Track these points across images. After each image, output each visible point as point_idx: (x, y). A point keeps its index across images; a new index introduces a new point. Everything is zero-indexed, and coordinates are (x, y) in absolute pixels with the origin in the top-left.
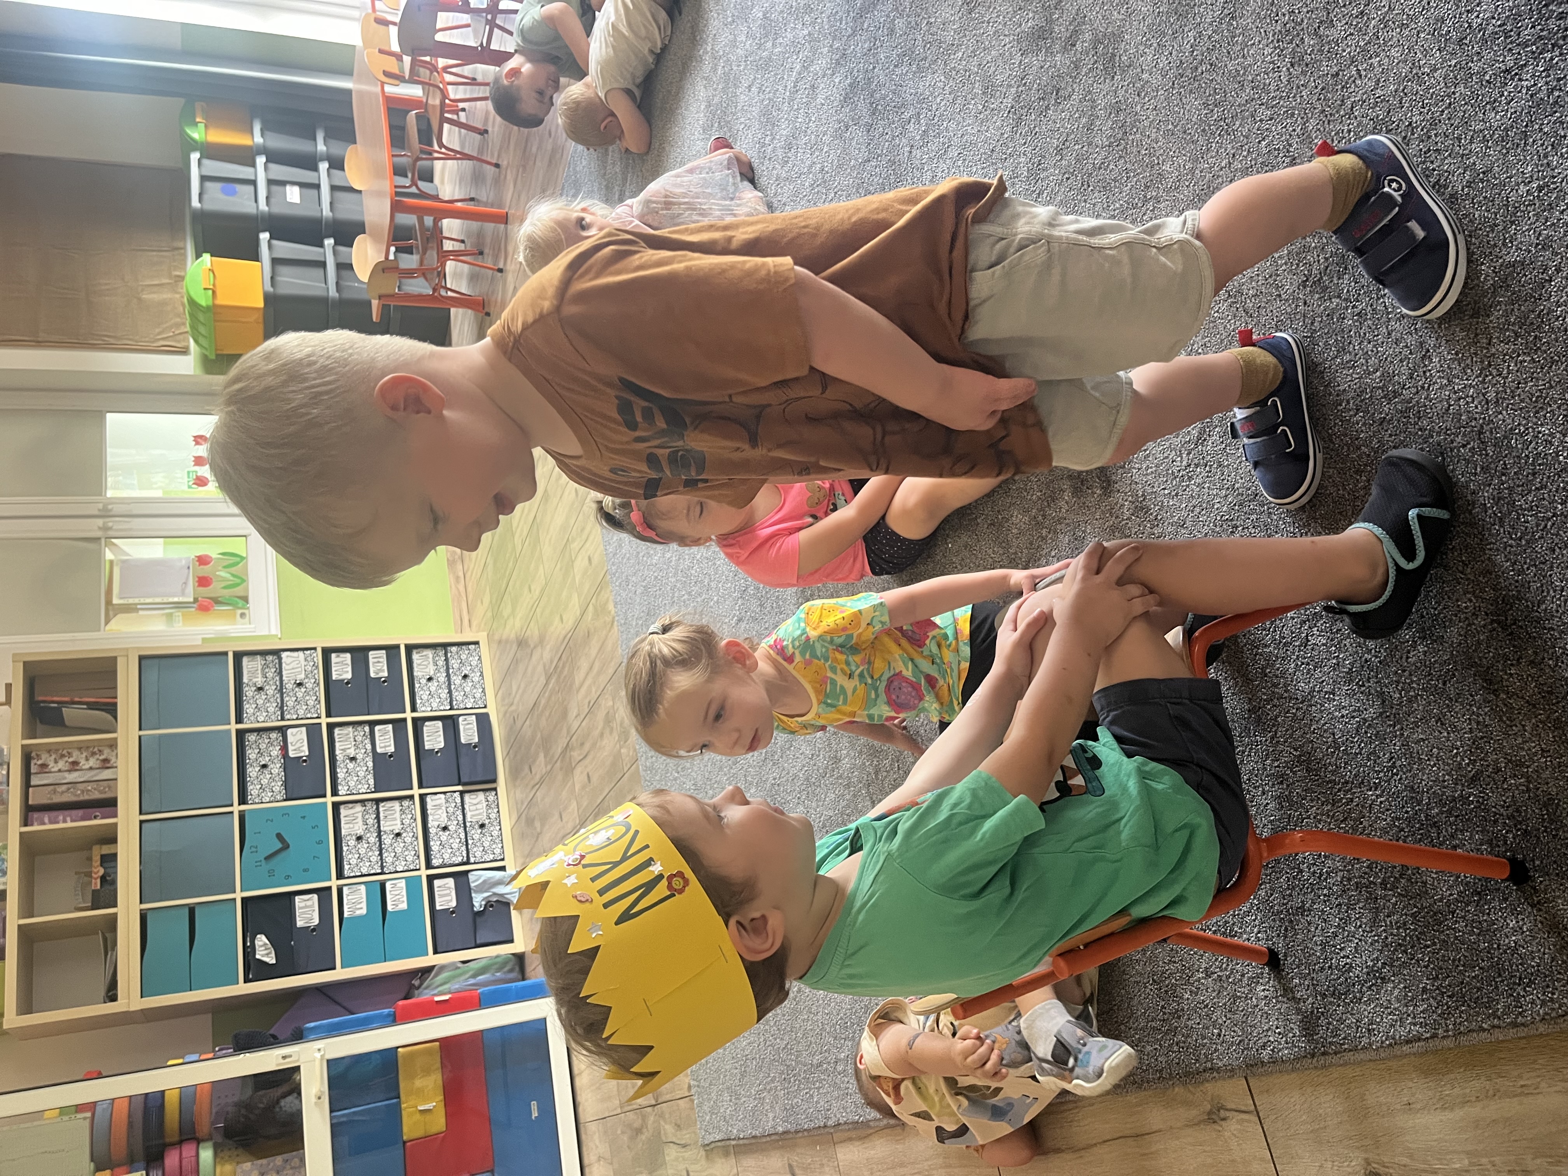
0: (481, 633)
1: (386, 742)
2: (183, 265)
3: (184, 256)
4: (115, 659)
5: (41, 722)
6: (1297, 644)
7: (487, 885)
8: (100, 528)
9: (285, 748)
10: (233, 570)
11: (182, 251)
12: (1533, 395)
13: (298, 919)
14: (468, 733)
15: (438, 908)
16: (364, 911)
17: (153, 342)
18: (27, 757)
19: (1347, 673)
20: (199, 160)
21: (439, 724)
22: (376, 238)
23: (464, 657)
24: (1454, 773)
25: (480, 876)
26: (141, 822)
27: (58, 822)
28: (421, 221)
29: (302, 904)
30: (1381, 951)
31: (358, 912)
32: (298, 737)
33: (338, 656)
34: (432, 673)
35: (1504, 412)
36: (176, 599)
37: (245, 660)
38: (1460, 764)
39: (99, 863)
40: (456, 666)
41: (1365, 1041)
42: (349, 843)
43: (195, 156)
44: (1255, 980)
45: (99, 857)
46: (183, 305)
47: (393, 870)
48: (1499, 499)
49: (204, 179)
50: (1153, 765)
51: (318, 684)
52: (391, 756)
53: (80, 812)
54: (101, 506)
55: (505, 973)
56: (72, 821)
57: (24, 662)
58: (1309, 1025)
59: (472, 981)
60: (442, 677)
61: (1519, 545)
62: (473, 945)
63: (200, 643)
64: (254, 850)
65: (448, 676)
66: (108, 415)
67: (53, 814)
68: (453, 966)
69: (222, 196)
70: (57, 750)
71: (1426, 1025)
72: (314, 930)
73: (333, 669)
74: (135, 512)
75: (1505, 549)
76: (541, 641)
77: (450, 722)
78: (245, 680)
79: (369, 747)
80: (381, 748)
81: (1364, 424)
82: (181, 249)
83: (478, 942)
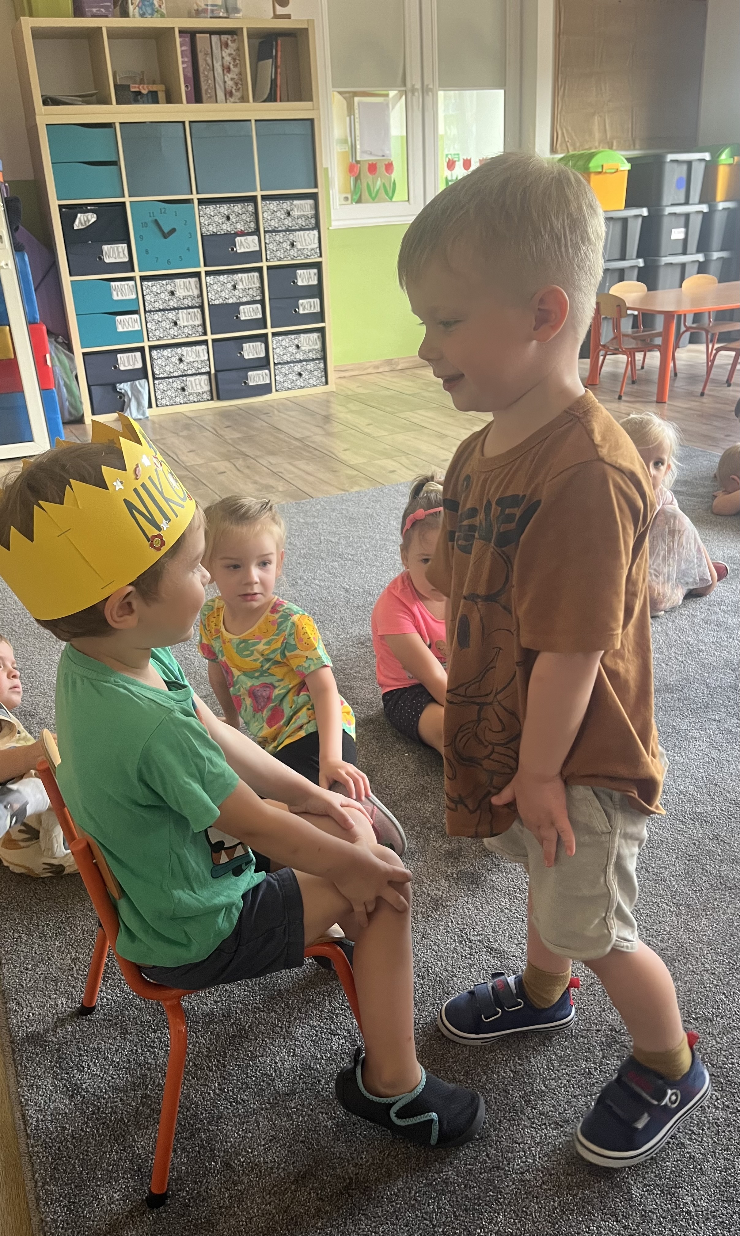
0: (334, 386)
1: (248, 313)
2: (621, 148)
3: (628, 149)
4: (311, 100)
5: (260, 43)
6: (332, 1027)
7: (137, 393)
8: (413, 86)
9: (242, 234)
10: (382, 191)
11: (632, 147)
12: (527, 1208)
13: (109, 246)
14: (256, 378)
15: (119, 356)
16: (115, 298)
17: (560, 125)
18: (233, 32)
19: (310, 1066)
20: (704, 160)
21: (263, 355)
22: (644, 299)
23: (316, 373)
24: (233, 1150)
25: (144, 388)
26: (183, 123)
27: (182, 57)
28: (659, 335)
29: (120, 250)
30: (93, 1094)
31: (114, 293)
32: (252, 245)
33: (315, 274)
34: (303, 348)
35: (514, 1186)
36: (358, 147)
37: (311, 202)
38: (240, 1155)
39: (151, 90)
40: (309, 367)
41: (24, 1082)
42: (168, 285)
43: (707, 156)
44: (70, 997)
45: (155, 89)
46: (590, 148)
47: (148, 320)
48: (447, 1183)
49: (689, 163)
50: (236, 914)
51: (293, 259)
52: (237, 317)
53: (190, 74)
54: (431, 86)
55: (68, 409)
56: (184, 68)
57: (307, 29)
58: (34, 1039)
59: (62, 383)
60: (299, 356)
61: (410, 1199)
62: (90, 384)
63: (324, 166)
64: (163, 210)
65: (301, 361)
66: (502, 92)
67: (189, 54)
68: (73, 368)
69: (676, 177)
70: (239, 55)
71: (37, 1130)
72: (100, 259)
73: (305, 271)
74: (426, 114)
75: (407, 1188)
76: (329, 434)
77: (265, 363)
78: (296, 202)
79: (244, 300)
80: (244, 309)
81: (504, 1077)
82: (634, 146)
83: (92, 388)
